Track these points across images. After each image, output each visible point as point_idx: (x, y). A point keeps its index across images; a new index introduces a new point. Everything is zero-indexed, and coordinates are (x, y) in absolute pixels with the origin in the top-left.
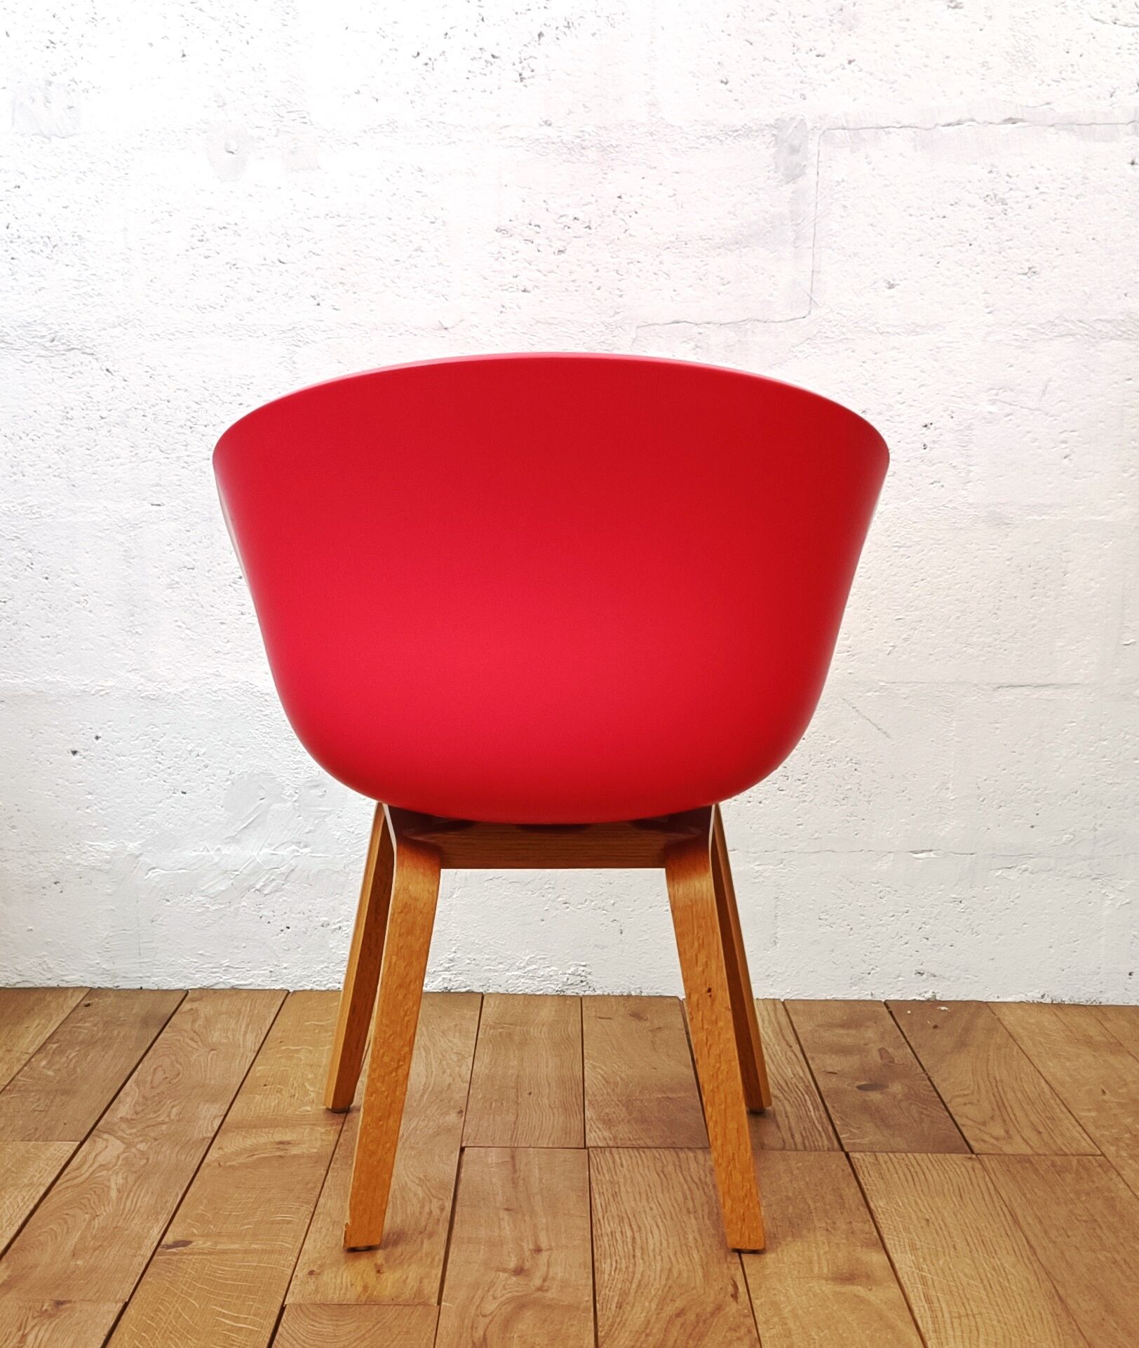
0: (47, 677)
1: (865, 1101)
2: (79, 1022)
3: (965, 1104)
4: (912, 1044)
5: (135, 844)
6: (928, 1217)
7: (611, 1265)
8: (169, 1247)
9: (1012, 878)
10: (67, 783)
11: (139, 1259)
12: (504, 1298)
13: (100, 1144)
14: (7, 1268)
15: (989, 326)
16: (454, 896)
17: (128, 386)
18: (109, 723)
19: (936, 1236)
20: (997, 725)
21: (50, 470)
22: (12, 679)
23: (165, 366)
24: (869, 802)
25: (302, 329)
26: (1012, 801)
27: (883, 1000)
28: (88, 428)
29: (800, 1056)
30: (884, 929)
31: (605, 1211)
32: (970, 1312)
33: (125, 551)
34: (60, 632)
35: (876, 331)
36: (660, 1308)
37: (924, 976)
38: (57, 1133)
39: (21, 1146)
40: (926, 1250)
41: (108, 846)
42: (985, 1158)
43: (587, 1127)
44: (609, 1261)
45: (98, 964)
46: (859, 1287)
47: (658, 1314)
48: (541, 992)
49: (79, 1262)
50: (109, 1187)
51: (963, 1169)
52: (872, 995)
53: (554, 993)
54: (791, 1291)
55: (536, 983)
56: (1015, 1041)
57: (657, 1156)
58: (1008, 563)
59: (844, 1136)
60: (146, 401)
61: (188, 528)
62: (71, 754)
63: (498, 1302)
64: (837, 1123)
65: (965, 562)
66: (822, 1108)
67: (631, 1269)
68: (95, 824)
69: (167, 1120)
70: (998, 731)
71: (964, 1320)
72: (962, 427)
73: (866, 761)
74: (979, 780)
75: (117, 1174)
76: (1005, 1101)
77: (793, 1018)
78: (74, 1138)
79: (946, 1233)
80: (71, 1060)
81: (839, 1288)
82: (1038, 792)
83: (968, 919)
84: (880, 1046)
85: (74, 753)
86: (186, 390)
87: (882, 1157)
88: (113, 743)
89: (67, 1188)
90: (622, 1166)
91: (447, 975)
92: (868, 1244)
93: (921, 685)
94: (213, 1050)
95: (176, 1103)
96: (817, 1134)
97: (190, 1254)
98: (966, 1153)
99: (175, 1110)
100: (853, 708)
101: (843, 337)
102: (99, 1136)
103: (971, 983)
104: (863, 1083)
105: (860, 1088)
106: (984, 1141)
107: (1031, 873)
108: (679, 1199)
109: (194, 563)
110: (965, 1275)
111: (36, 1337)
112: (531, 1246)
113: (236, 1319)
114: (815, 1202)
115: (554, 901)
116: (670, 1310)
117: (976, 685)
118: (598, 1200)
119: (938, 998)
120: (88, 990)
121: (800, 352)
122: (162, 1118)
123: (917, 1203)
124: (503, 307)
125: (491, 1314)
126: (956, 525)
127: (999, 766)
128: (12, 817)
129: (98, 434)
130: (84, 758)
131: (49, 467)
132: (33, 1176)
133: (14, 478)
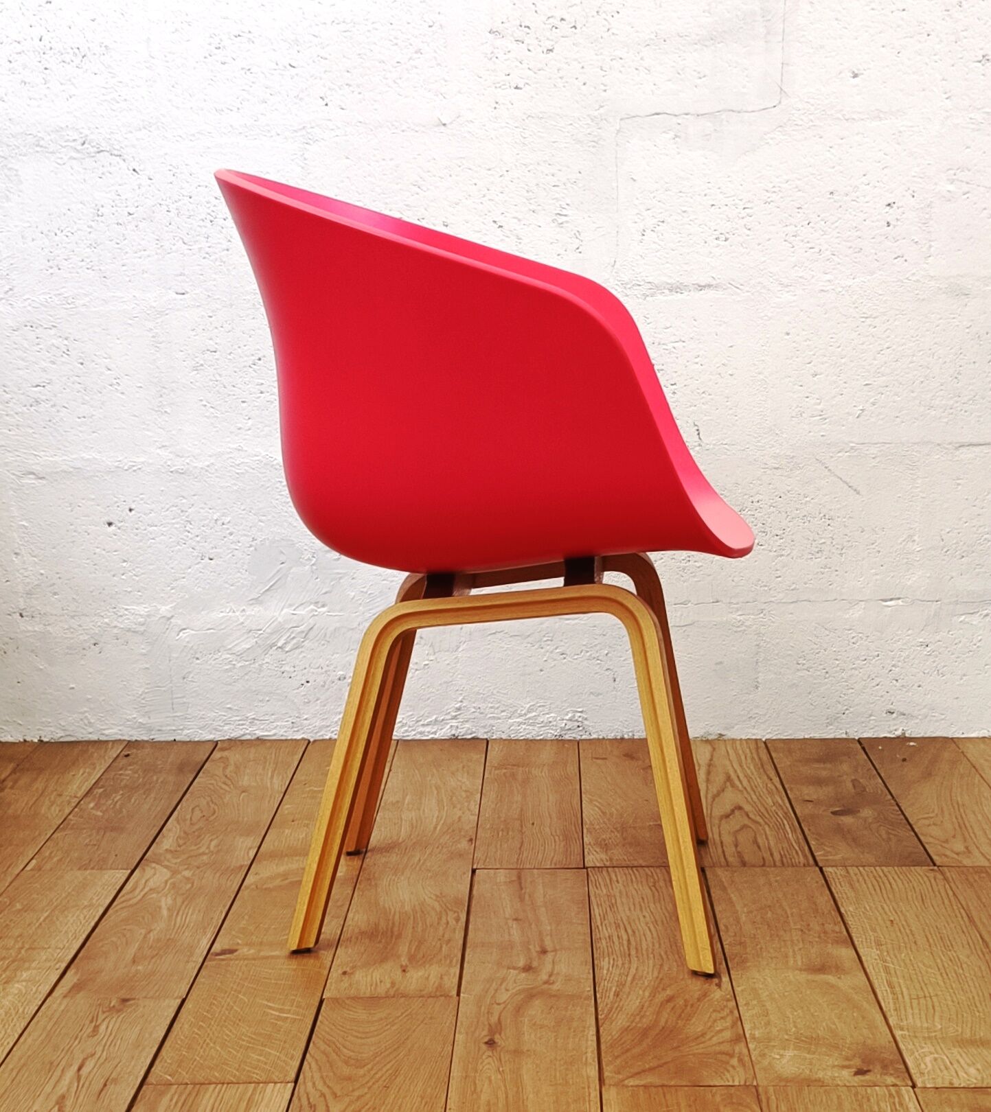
0: (84, 455)
1: (839, 824)
2: (121, 769)
3: (929, 825)
4: (882, 775)
5: (168, 607)
6: (892, 919)
7: (609, 963)
8: (218, 954)
9: (974, 623)
10: (104, 552)
11: (191, 965)
12: (514, 991)
13: (149, 872)
14: (76, 973)
15: (947, 111)
16: (460, 649)
17: (153, 184)
18: (141, 496)
19: (899, 934)
20: (958, 482)
21: (83, 263)
22: (52, 456)
23: (187, 165)
24: (842, 554)
25: (312, 128)
26: (973, 552)
27: (857, 738)
28: (117, 224)
29: (780, 787)
30: (857, 672)
31: (603, 918)
32: (927, 995)
33: (153, 337)
34: (94, 413)
35: (842, 118)
36: (653, 995)
37: (894, 715)
38: (110, 862)
39: (79, 873)
40: (890, 946)
41: (142, 610)
42: (945, 869)
43: (586, 851)
44: (607, 959)
45: (135, 718)
46: (830, 976)
47: (651, 1001)
48: (541, 737)
49: (140, 968)
50: (160, 908)
51: (925, 879)
52: (847, 733)
53: (553, 738)
54: (769, 980)
55: (536, 728)
56: (977, 770)
57: (650, 873)
58: (967, 330)
59: (818, 854)
60: (170, 198)
61: (211, 315)
62: (107, 526)
63: (509, 993)
64: (812, 843)
65: (927, 331)
66: (799, 831)
67: (626, 966)
68: (129, 589)
69: (207, 851)
70: (960, 487)
71: (922, 1001)
72: (922, 205)
73: (838, 517)
74: (943, 532)
75: (166, 896)
76: (966, 822)
77: (774, 755)
78: (125, 867)
79: (908, 932)
80: (117, 802)
81: (810, 977)
83: (934, 662)
84: (853, 778)
86: (206, 187)
87: (852, 870)
88: (145, 514)
89: (122, 908)
90: (618, 882)
91: (454, 722)
92: (837, 942)
93: (888, 446)
94: (243, 792)
95: (215, 836)
96: (794, 852)
97: (237, 960)
98: (928, 865)
99: (213, 843)
100: (826, 468)
101: (811, 124)
102: (147, 865)
103: (937, 721)
104: (837, 809)
105: (834, 813)
106: (946, 856)
108: (669, 908)
109: (216, 346)
110: (924, 964)
111: (107, 1027)
112: (538, 949)
113: (281, 1011)
114: (791, 908)
115: (552, 652)
116: (661, 997)
117: (939, 445)
118: (597, 911)
119: (907, 735)
120: (126, 743)
121: (772, 139)
122: (203, 849)
123: (883, 909)
124: (497, 103)
125: (504, 1002)
126: (919, 296)
127: (960, 519)
128: (54, 584)
129: (126, 229)
130: (119, 528)
131: (83, 261)
132: (92, 899)
133: (51, 271)
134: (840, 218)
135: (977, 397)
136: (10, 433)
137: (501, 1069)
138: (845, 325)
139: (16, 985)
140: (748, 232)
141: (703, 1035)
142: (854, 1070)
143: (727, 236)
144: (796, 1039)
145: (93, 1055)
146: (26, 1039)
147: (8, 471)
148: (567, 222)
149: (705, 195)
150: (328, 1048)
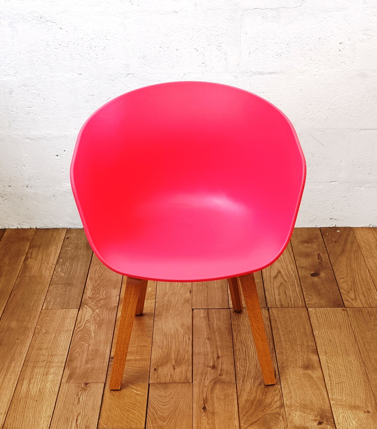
0: (47, 132)
1: (313, 282)
2: (66, 247)
3: (343, 282)
4: (328, 251)
6: (330, 339)
7: (240, 364)
8: (112, 358)
9: (362, 189)
10: (55, 165)
11: (105, 364)
12: (210, 379)
13: (84, 309)
14: (69, 369)
15: (364, 8)
17: (68, 33)
18: (68, 146)
19: (332, 347)
20: (359, 142)
21: (43, 63)
22: (35, 132)
23: (80, 26)
24: (317, 167)
25: (127, 13)
26: (363, 166)
27: (319, 227)
28: (55, 48)
29: (293, 259)
30: (320, 206)
31: (237, 338)
32: (341, 381)
33: (70, 90)
34: (50, 117)
35: (325, 10)
36: (254, 382)
37: (333, 220)
38: (71, 305)
39: (61, 311)
40: (329, 354)
42: (348, 310)
43: (229, 298)
44: (239, 362)
45: (69, 221)
46: (310, 371)
47: (254, 385)
49: (89, 366)
50: (91, 331)
51: (342, 316)
52: (316, 226)
54: (291, 373)
56: (360, 248)
58: (366, 89)
59: (306, 300)
60: (74, 39)
61: (91, 82)
62: (56, 156)
63: (209, 381)
64: (304, 293)
65: (351, 89)
66: (300, 286)
68: (65, 178)
69: (103, 298)
70: (360, 144)
71: (339, 385)
72: (352, 44)
73: (316, 154)
74: (353, 159)
75: (92, 325)
76: (355, 280)
78: (76, 308)
79: (335, 346)
80: (68, 267)
81: (304, 372)
82: (372, 163)
83: (347, 202)
84: (318, 253)
85: (57, 156)
86: (88, 35)
87: (317, 310)
88: (70, 152)
89: (79, 332)
92: (313, 352)
93: (335, 130)
96: (298, 299)
98: (342, 307)
99: (104, 293)
100: (313, 137)
101: (313, 13)
102: (83, 306)
104: (312, 273)
105: (311, 275)
106: (348, 301)
107: (368, 188)
109: (93, 93)
110: (340, 365)
111: (82, 399)
112: (216, 356)
113: (137, 390)
114: (298, 333)
116: (257, 383)
117: (353, 129)
118: (234, 334)
119: (337, 226)
120: (67, 229)
121: (298, 18)
122: (101, 297)
123: (327, 332)
124: (196, 4)
125: (207, 386)
126: (349, 77)
127: (359, 155)
128: (38, 176)
129: (59, 51)
130: (61, 157)
131: (43, 62)
132: (67, 327)
133: (31, 66)
134: (322, 48)
135: (368, 113)
136: (20, 124)
137: (209, 422)
138: (322, 87)
139: (50, 376)
140: (288, 53)
141: (271, 403)
142: (318, 422)
143: (281, 54)
144: (300, 406)
145: (80, 414)
146: (58, 406)
147: (20, 137)
148: (222, 49)
149: (273, 39)
150: (154, 411)
